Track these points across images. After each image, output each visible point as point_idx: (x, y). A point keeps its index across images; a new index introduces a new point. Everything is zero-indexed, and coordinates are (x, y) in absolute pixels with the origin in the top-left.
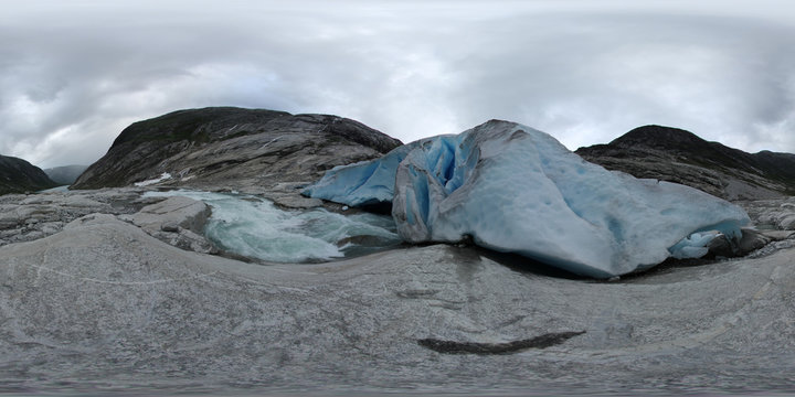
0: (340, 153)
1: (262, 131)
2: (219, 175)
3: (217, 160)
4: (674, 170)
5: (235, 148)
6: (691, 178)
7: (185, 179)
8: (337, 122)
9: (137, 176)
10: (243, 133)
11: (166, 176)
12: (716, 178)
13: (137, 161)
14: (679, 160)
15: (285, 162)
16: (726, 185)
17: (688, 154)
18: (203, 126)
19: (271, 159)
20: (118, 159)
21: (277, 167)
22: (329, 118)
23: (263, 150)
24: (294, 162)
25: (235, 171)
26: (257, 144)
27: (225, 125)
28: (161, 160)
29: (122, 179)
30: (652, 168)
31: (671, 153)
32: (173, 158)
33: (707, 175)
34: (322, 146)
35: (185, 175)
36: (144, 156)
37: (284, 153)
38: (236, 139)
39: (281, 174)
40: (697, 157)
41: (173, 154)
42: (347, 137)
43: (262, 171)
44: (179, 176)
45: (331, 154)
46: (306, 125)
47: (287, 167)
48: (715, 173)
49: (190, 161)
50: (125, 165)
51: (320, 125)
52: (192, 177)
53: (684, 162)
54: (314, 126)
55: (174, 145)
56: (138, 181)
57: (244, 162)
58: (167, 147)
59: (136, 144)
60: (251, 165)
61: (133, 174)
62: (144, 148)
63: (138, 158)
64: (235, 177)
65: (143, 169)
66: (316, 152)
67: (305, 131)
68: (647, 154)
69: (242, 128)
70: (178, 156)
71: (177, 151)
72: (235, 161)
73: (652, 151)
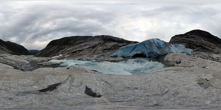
0: (109, 45)
1: (86, 42)
2: (76, 55)
3: (75, 50)
4: (201, 42)
5: (80, 47)
6: (205, 45)
7: (66, 56)
8: (105, 37)
9: (53, 55)
10: (81, 43)
11: (61, 55)
12: (213, 46)
13: (53, 51)
14: (204, 40)
15: (94, 49)
16: (215, 48)
17: (207, 39)
18: (71, 41)
19: (90, 49)
20: (48, 50)
21: (93, 51)
22: (103, 36)
23: (88, 47)
24: (97, 49)
25: (81, 53)
26: (86, 45)
27: (77, 41)
28: (59, 51)
29: (48, 55)
30: (195, 41)
31: (202, 38)
32: (63, 50)
33: (211, 45)
34: (103, 44)
35: (66, 55)
36: (55, 49)
37: (93, 47)
38: (80, 44)
39: (94, 53)
40: (210, 40)
41: (63, 49)
42: (109, 41)
43: (88, 53)
44: (64, 55)
45: (106, 45)
46: (97, 39)
47: (95, 51)
48: (213, 45)
49: (67, 51)
50: (49, 51)
51: (101, 38)
52: (68, 55)
53: (206, 40)
54: (99, 39)
55: (63, 47)
56: (53, 56)
57: (83, 50)
58: (61, 47)
59: (53, 46)
60: (85, 51)
61: (52, 54)
62: (55, 47)
63: (53, 50)
64: (81, 55)
65: (54, 53)
66: (102, 46)
67: (98, 41)
68: (195, 37)
69: (81, 41)
70: (64, 50)
71: (64, 48)
72: (80, 50)
73: (197, 37)
